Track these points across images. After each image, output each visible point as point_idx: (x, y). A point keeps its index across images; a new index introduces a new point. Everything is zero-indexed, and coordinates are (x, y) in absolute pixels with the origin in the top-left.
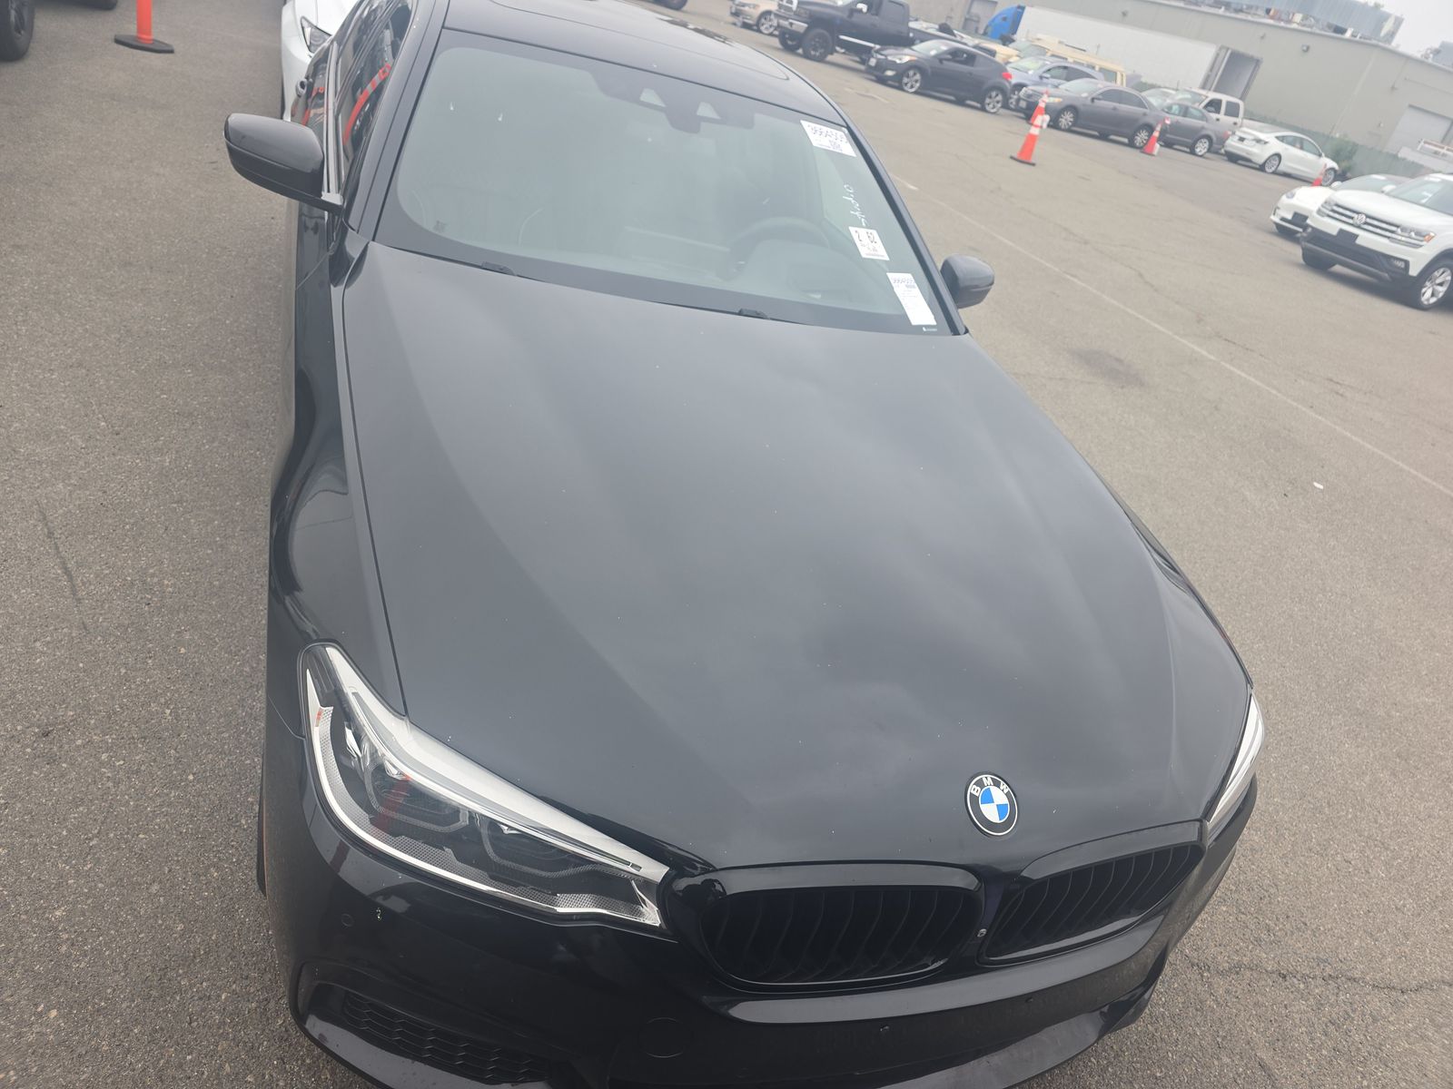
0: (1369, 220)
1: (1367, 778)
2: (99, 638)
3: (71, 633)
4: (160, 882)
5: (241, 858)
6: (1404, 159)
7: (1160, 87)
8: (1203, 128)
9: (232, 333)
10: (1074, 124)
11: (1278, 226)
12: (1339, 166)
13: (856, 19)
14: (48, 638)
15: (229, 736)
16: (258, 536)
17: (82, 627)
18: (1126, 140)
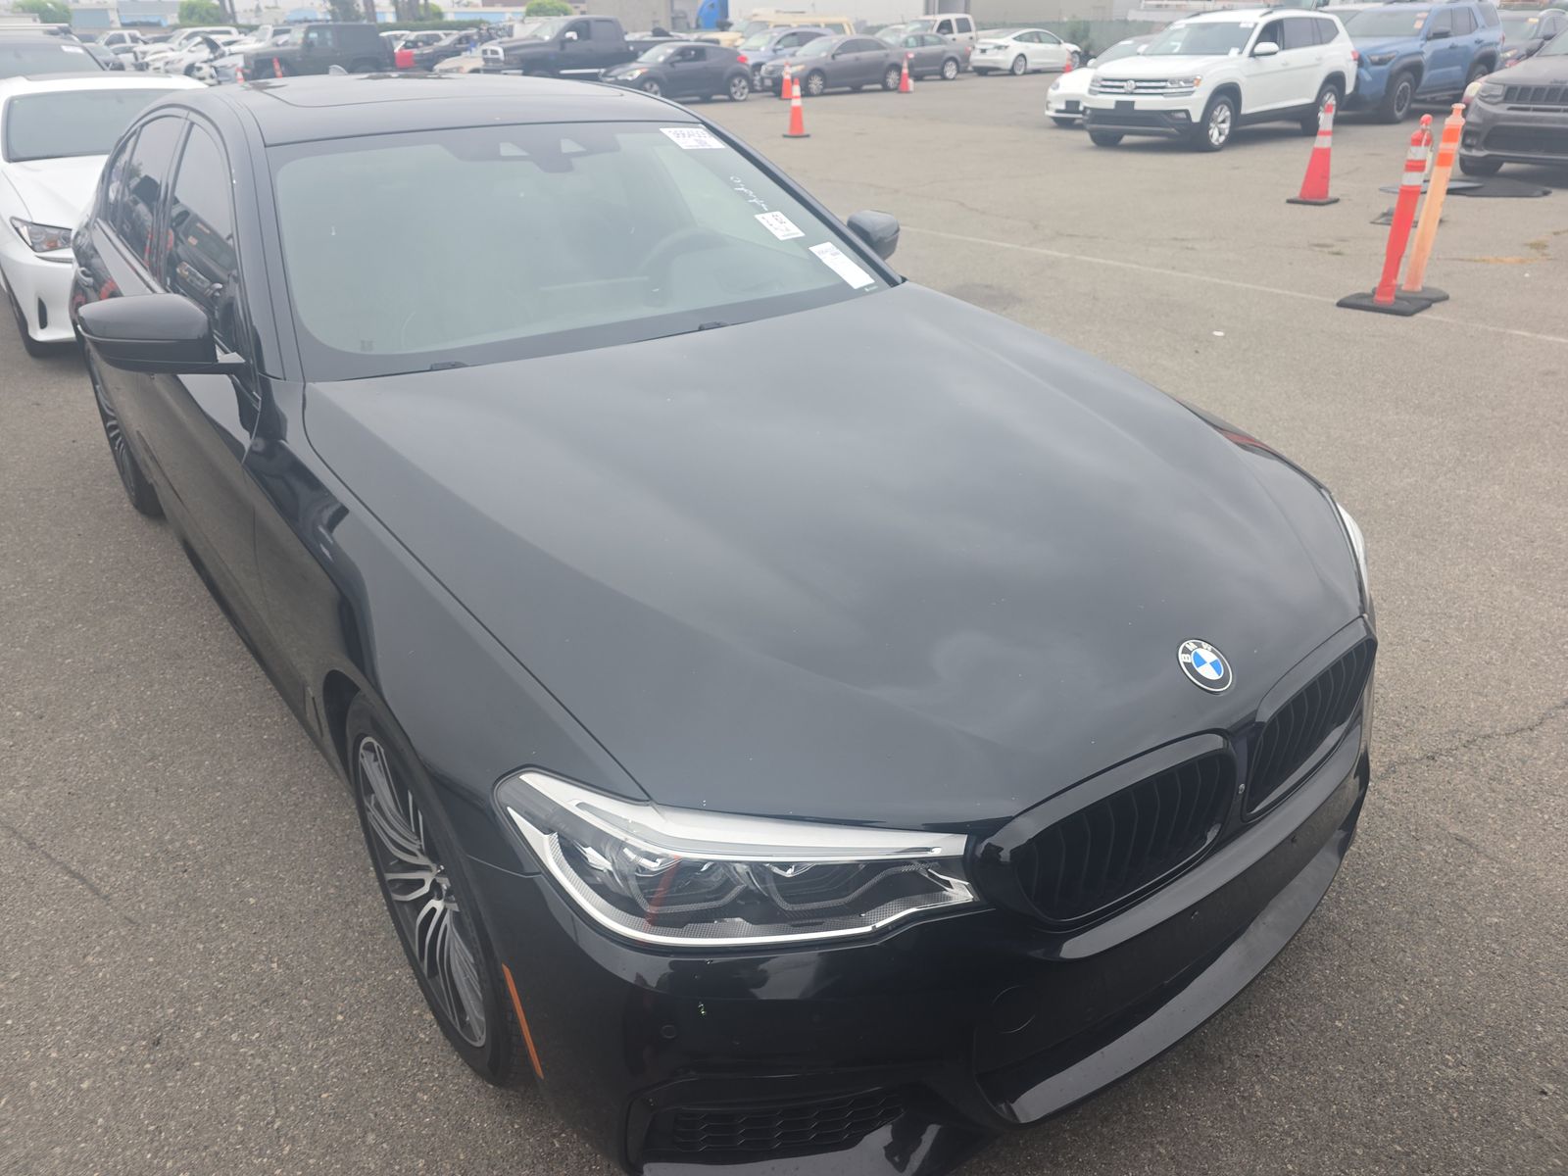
0: (1139, 84)
1: (1401, 565)
2: (154, 925)
3: (119, 933)
4: (373, 1130)
5: (441, 1071)
6: (1134, 21)
7: (886, 26)
8: (944, 52)
9: (103, 571)
10: (825, 86)
11: (1055, 119)
12: (1080, 47)
13: (569, 48)
14: (98, 948)
15: (355, 962)
16: (260, 758)
17: (127, 921)
18: (879, 86)
